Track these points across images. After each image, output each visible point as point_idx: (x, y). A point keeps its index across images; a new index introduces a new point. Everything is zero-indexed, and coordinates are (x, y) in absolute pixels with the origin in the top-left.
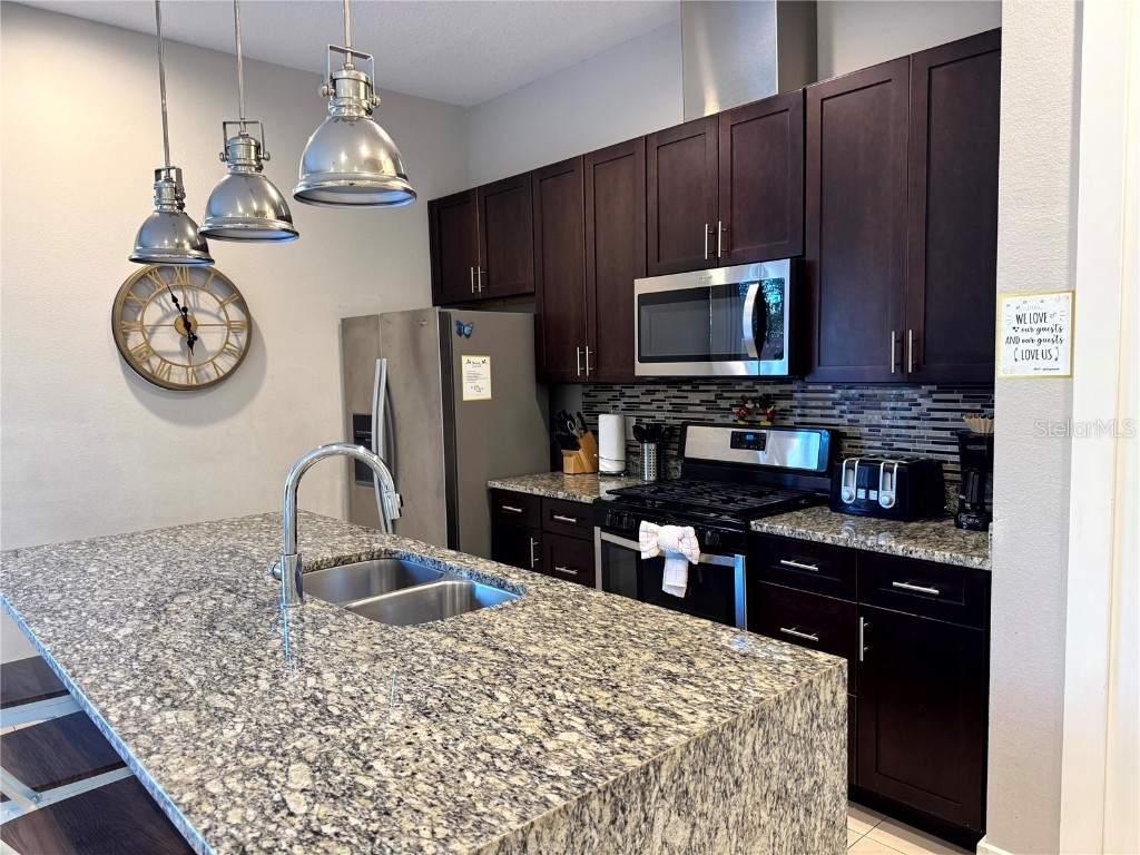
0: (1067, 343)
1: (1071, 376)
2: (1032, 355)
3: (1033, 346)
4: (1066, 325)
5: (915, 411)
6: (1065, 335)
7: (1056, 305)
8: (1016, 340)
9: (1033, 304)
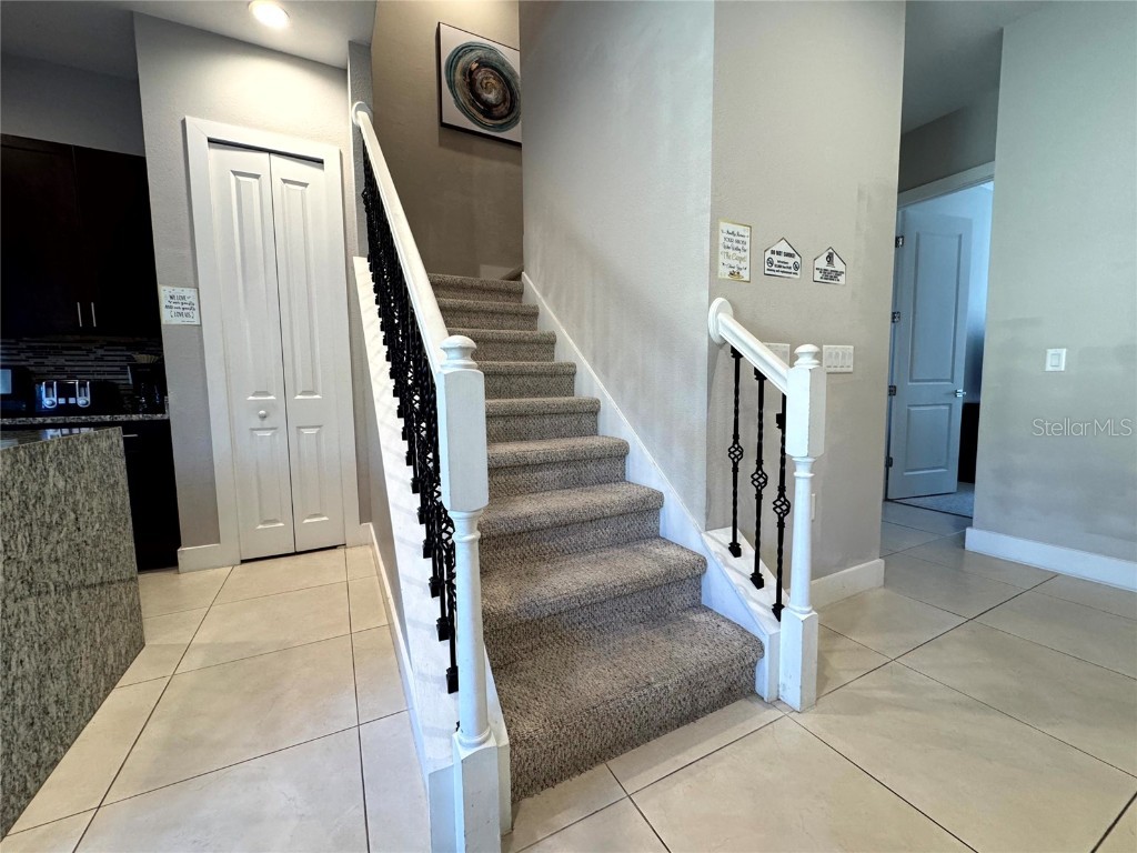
0: (197, 310)
1: (201, 325)
2: (181, 314)
3: (181, 311)
4: (195, 302)
5: (92, 356)
6: (196, 307)
7: (189, 293)
8: (171, 307)
9: (178, 291)
